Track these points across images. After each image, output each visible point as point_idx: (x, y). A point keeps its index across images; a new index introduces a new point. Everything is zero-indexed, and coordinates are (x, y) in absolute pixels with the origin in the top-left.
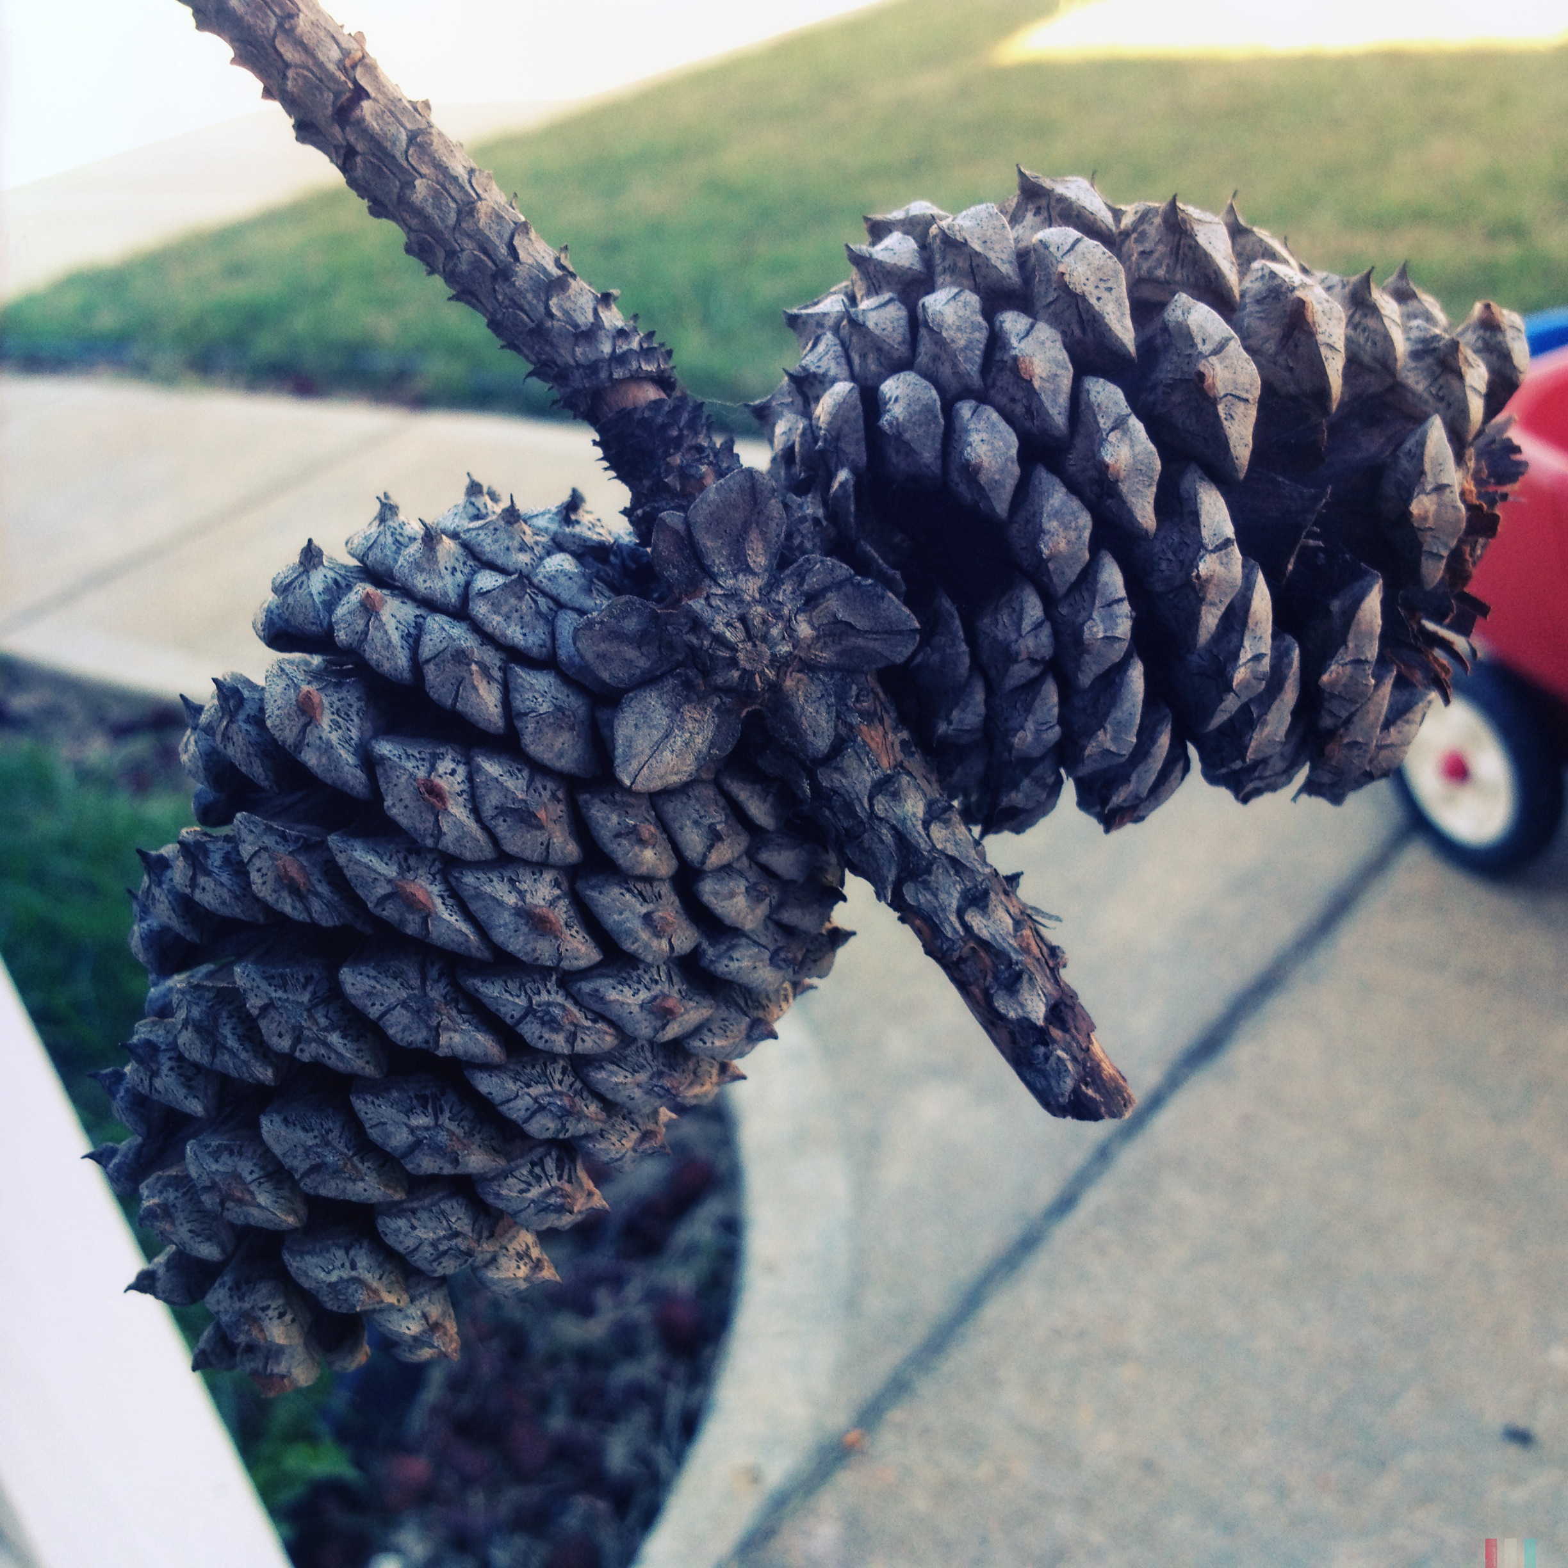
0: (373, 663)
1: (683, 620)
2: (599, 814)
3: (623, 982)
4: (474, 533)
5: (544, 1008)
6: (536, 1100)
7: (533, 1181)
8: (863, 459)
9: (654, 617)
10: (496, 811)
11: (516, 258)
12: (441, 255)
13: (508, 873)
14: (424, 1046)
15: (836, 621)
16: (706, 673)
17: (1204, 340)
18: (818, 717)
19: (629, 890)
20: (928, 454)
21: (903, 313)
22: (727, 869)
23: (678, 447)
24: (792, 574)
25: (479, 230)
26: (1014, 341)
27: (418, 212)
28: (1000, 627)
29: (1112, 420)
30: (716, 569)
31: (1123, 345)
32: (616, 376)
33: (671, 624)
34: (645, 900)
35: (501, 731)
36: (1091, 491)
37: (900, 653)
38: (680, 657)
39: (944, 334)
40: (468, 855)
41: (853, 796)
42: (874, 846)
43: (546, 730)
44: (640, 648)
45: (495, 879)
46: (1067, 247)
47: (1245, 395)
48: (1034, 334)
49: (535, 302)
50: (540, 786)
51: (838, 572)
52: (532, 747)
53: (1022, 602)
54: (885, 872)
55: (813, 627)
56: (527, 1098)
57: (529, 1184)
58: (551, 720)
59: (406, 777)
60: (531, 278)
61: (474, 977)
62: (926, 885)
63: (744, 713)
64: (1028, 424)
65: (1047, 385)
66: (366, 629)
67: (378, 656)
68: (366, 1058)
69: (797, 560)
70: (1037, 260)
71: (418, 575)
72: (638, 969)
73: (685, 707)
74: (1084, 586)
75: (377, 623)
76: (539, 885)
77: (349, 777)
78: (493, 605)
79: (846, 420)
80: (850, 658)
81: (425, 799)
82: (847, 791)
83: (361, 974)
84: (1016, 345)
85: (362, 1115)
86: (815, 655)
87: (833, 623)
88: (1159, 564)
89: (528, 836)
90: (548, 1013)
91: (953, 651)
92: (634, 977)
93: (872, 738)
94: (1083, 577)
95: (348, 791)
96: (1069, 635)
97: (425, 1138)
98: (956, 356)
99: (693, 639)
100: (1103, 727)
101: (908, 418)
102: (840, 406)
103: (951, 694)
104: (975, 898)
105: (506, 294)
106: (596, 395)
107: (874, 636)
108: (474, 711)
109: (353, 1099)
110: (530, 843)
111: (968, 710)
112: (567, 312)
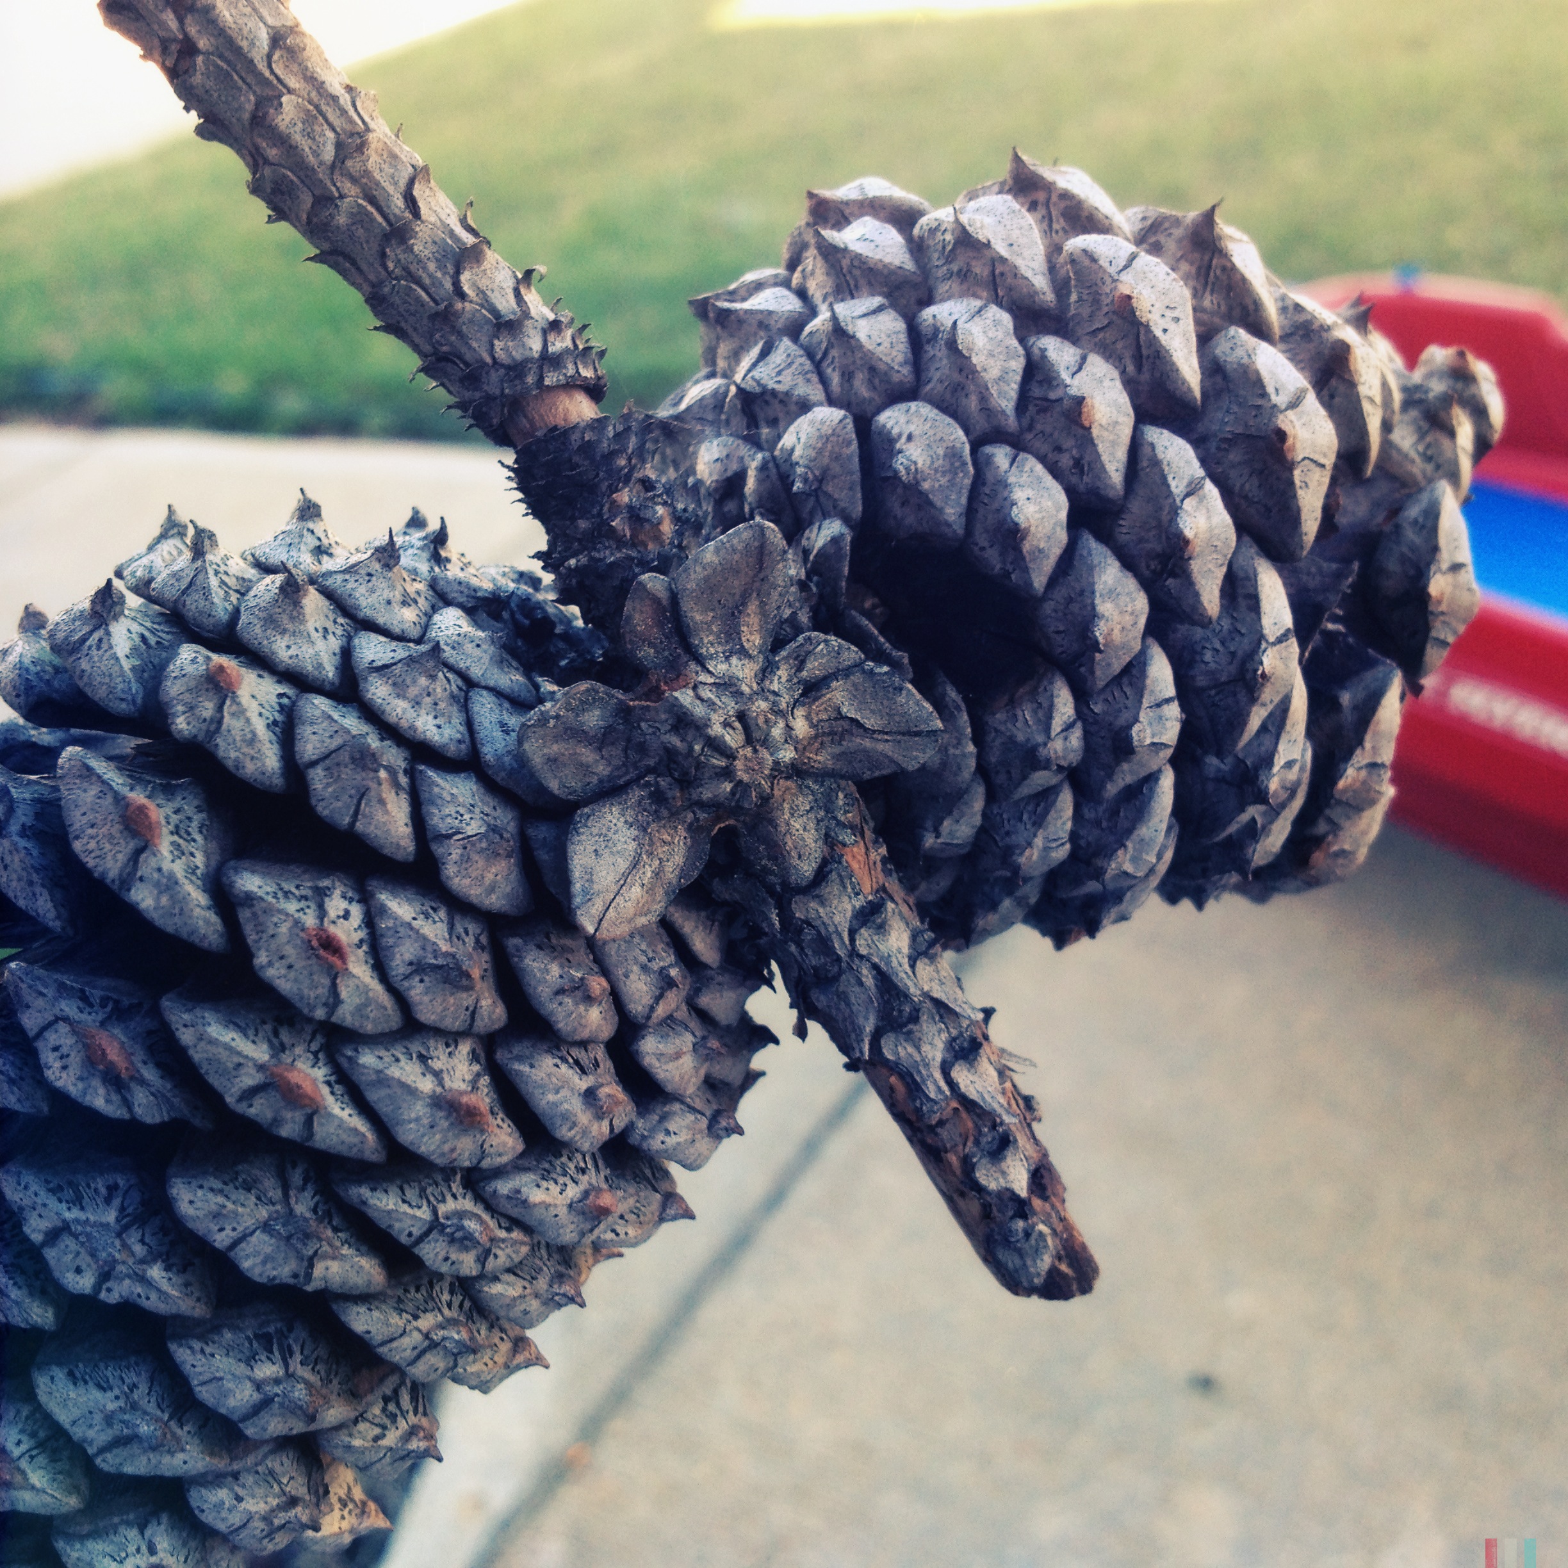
0: (230, 764)
1: (663, 717)
2: (535, 964)
3: (546, 1175)
5: (455, 1221)
6: (427, 1336)
7: (387, 1422)
8: (857, 510)
9: (624, 712)
10: (410, 969)
11: (416, 214)
12: (307, 200)
13: (416, 1047)
14: (291, 1281)
15: (840, 717)
16: (686, 783)
17: (1277, 390)
18: (806, 835)
19: (564, 1060)
20: (952, 511)
21: (901, 325)
22: (670, 1021)
23: (627, 479)
24: (786, 658)
25: (367, 173)
26: (1065, 376)
27: (282, 140)
28: (1019, 725)
29: (1185, 482)
30: (703, 651)
31: (1190, 389)
32: (547, 382)
33: (647, 721)
34: (583, 1071)
35: (411, 858)
36: (1148, 567)
37: (916, 758)
38: (652, 762)
39: (974, 360)
40: (369, 1028)
41: (832, 929)
42: (850, 989)
43: (475, 857)
44: (600, 749)
45: (401, 1057)
46: (1123, 263)
47: (1322, 461)
48: (1087, 367)
49: (439, 274)
50: (461, 931)
51: (845, 655)
52: (456, 880)
53: (1052, 695)
54: (861, 1021)
55: (812, 725)
56: (416, 1334)
57: (384, 1427)
58: (484, 845)
59: (288, 924)
60: (435, 243)
61: (360, 1183)
62: (909, 1036)
63: (715, 831)
64: (1074, 480)
65: (1106, 434)
66: (218, 715)
67: (237, 754)
68: (196, 1294)
69: (794, 638)
70: (1075, 273)
71: (278, 637)
72: (561, 1156)
73: (654, 826)
74: (1125, 680)
75: (234, 708)
76: (455, 1061)
77: (201, 923)
78: (394, 684)
79: (837, 457)
80: (850, 762)
81: (318, 957)
82: (824, 923)
83: (201, 1187)
84: (1068, 381)
85: (187, 1369)
86: (809, 758)
87: (836, 719)
88: (1202, 654)
89: (452, 1000)
90: (462, 1228)
91: (957, 752)
92: (558, 1168)
93: (854, 857)
94: (1127, 669)
95: (197, 941)
96: (1102, 738)
97: (277, 1395)
98: (988, 389)
99: (675, 741)
100: (1125, 846)
101: (928, 462)
102: (828, 439)
103: (941, 800)
104: (962, 1049)
105: (399, 261)
106: (516, 405)
107: (886, 737)
108: (379, 833)
109: (173, 1347)
110: (452, 1009)
111: (962, 821)
112: (483, 292)
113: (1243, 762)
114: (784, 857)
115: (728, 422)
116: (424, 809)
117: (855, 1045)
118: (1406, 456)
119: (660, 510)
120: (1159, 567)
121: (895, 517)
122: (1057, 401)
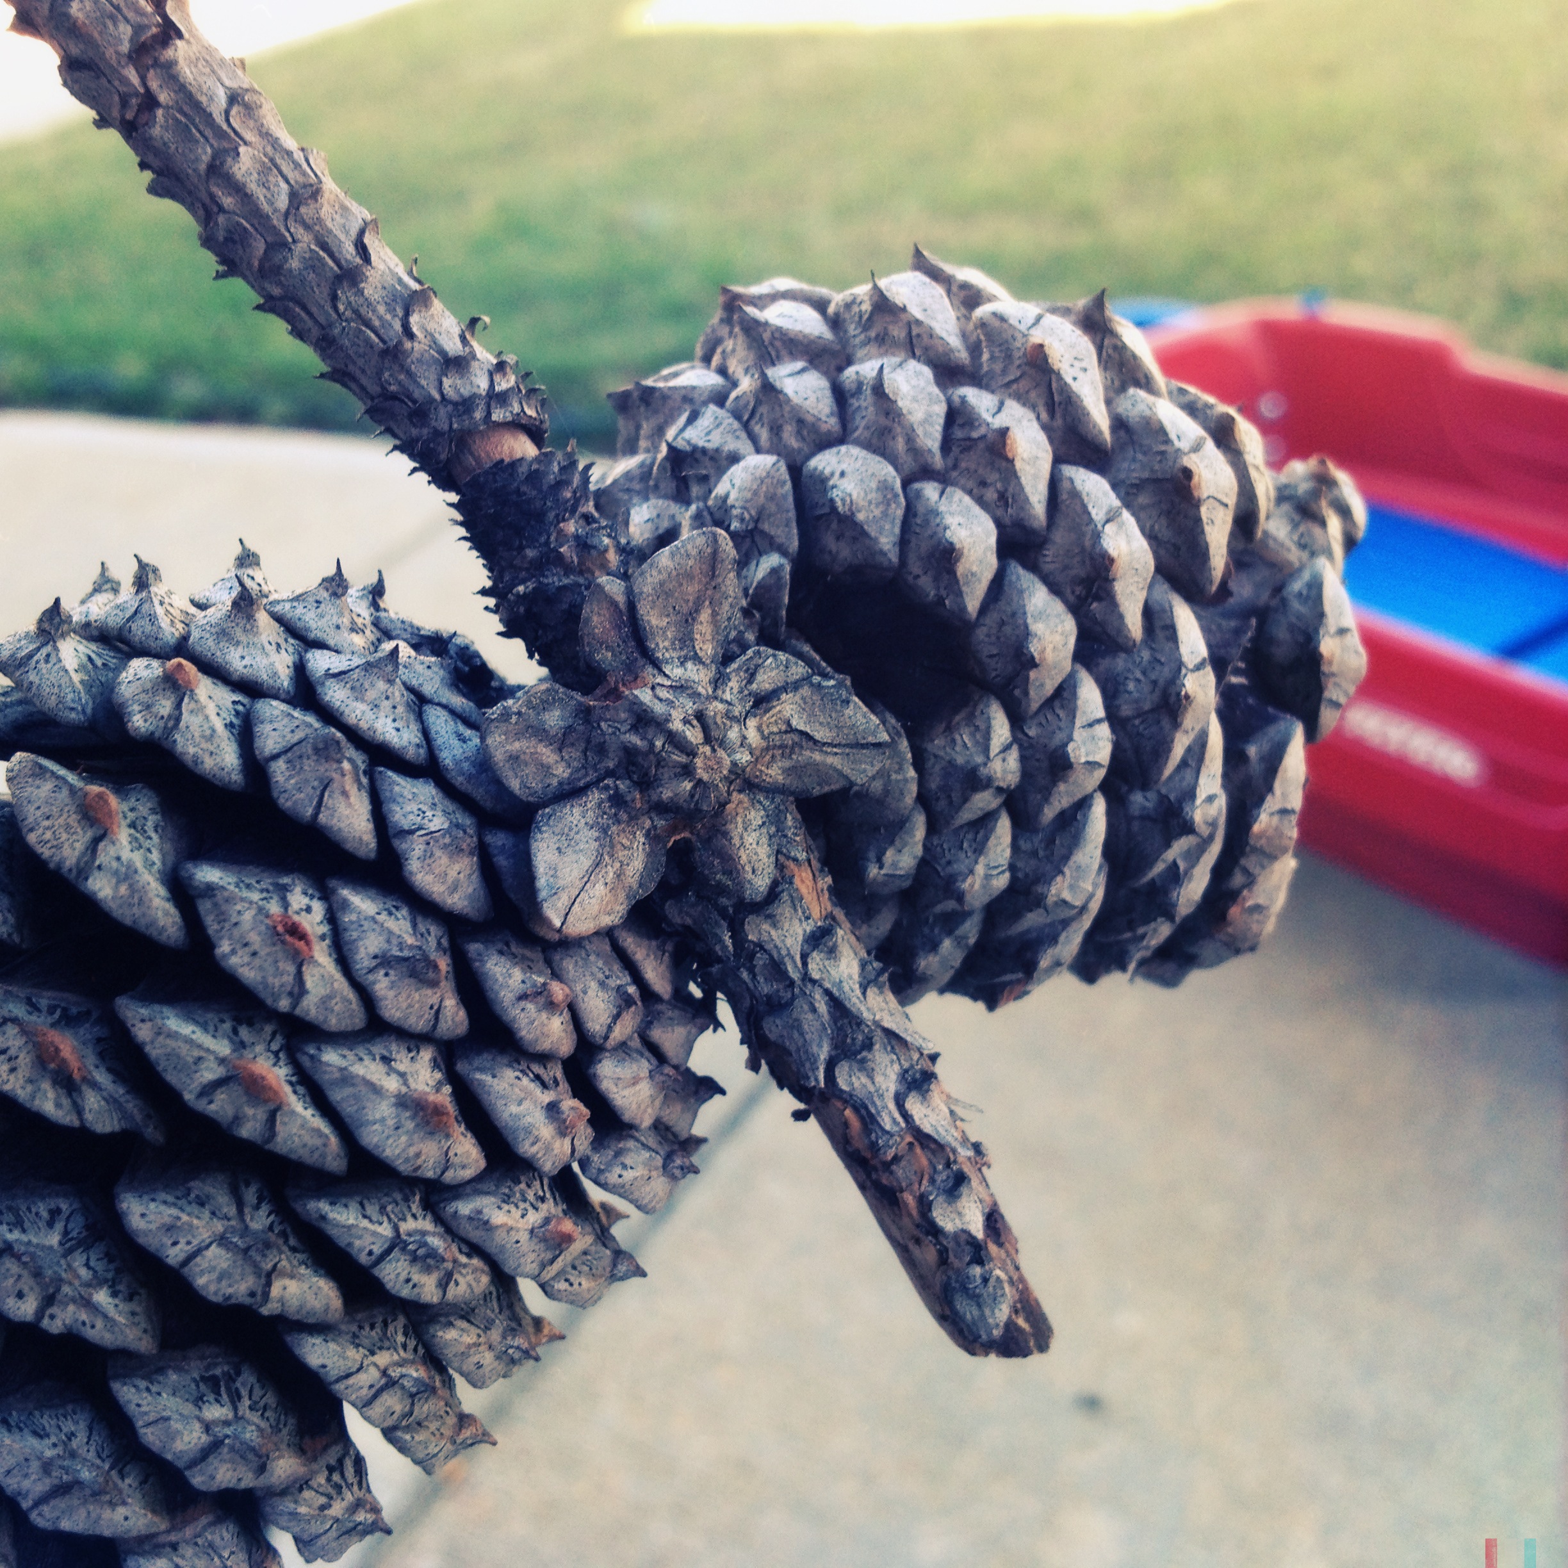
0: (188, 759)
1: (623, 716)
2: (497, 969)
3: (507, 1199)
4: (288, 606)
5: (418, 1238)
6: (384, 1373)
7: (333, 1493)
8: (794, 544)
9: (585, 713)
10: (374, 963)
11: (366, 258)
12: (259, 248)
13: (378, 1049)
14: (248, 1301)
15: (791, 730)
16: (645, 784)
17: (1179, 437)
19: (524, 1073)
20: (887, 540)
21: (825, 383)
22: (625, 1046)
23: (573, 510)
24: (739, 669)
25: (319, 221)
26: (986, 416)
28: (958, 748)
29: (1104, 510)
30: (659, 655)
31: (1101, 432)
32: (494, 417)
33: (606, 721)
34: (544, 1086)
35: (373, 855)
36: (1073, 592)
37: (865, 771)
38: (611, 764)
39: (900, 403)
40: (333, 1023)
41: (784, 952)
42: (803, 1016)
43: (438, 853)
44: (560, 750)
45: (365, 1057)
46: (1033, 320)
47: (1225, 500)
48: (1006, 409)
49: (388, 317)
50: (424, 929)
51: (793, 670)
52: (420, 876)
53: (989, 718)
54: (815, 1049)
55: (763, 737)
56: (372, 1370)
57: (330, 1497)
58: (447, 840)
59: (253, 912)
60: (384, 288)
61: (318, 1198)
62: (863, 1065)
63: (672, 842)
64: (1001, 511)
65: (1028, 468)
66: (177, 713)
67: (195, 749)
68: (143, 1325)
69: (744, 652)
70: (985, 335)
71: (232, 649)
72: (520, 1183)
73: (614, 828)
74: (1057, 704)
75: (193, 705)
76: (417, 1066)
77: (160, 914)
78: (352, 688)
79: (772, 497)
80: (800, 777)
81: (283, 942)
82: (776, 947)
83: (153, 1200)
84: (989, 419)
85: (131, 1409)
86: (761, 771)
87: (786, 732)
88: (1124, 684)
89: (417, 996)
90: (425, 1244)
91: (899, 777)
92: (518, 1195)
93: (803, 881)
94: (1059, 691)
95: (155, 934)
96: (1038, 760)
97: (227, 1436)
98: (914, 430)
99: (635, 740)
100: (1061, 872)
101: (862, 494)
102: (762, 482)
103: (882, 831)
104: (915, 1081)
105: (350, 303)
106: (462, 440)
107: (835, 750)
108: (342, 825)
109: (116, 1386)
110: (417, 1006)
111: (906, 850)
112: (432, 335)
113: (1166, 797)
114: (738, 872)
115: (656, 487)
116: (385, 808)
117: (810, 1074)
118: (1282, 545)
119: (606, 541)
120: (1084, 592)
121: (830, 552)
122: (979, 438)
